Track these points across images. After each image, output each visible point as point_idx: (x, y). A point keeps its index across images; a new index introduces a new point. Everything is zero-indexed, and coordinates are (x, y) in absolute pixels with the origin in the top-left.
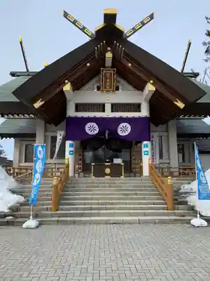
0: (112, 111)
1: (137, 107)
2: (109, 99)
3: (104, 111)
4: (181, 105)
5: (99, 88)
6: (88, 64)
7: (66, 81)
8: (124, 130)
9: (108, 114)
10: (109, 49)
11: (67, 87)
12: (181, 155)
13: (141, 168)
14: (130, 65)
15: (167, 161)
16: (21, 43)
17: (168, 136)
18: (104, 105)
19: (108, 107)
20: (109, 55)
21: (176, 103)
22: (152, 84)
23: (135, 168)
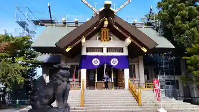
0: (107, 52)
1: (121, 50)
2: (105, 45)
3: (102, 52)
4: (145, 50)
5: (100, 39)
6: (95, 28)
7: (83, 37)
8: (114, 62)
9: (105, 53)
10: (106, 19)
11: (83, 40)
12: (146, 76)
13: (124, 83)
14: (118, 28)
15: (138, 80)
16: (49, 7)
17: (138, 65)
18: (102, 48)
19: (105, 50)
20: (106, 23)
21: (142, 49)
22: (130, 39)
23: (120, 84)
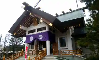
0: (38, 31)
2: (36, 27)
3: (35, 32)
14: (35, 15)
21: (49, 24)
22: (42, 19)
